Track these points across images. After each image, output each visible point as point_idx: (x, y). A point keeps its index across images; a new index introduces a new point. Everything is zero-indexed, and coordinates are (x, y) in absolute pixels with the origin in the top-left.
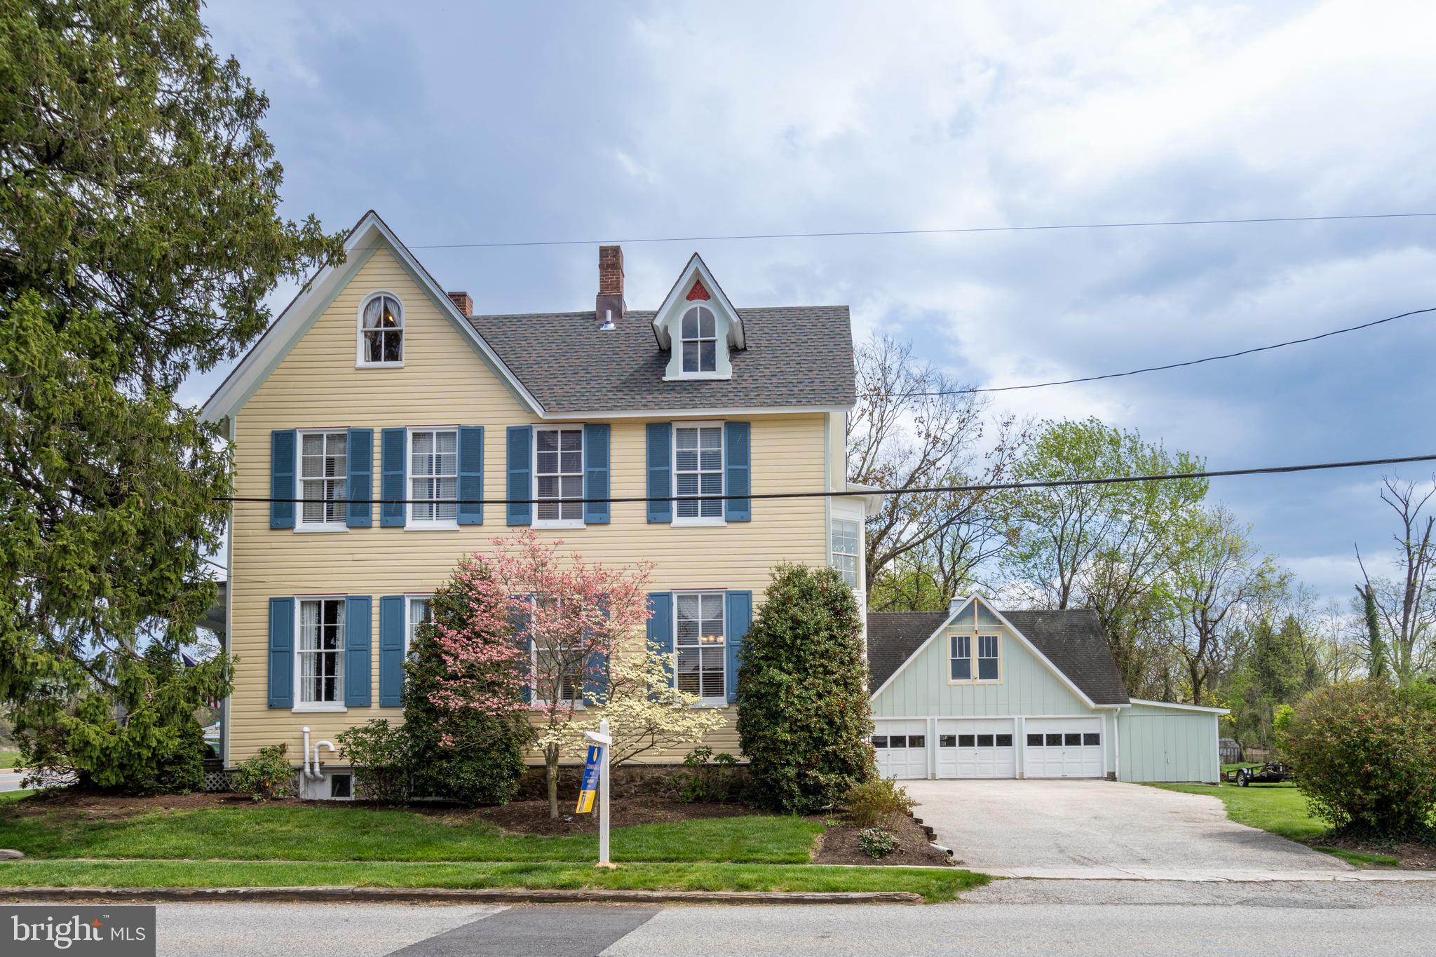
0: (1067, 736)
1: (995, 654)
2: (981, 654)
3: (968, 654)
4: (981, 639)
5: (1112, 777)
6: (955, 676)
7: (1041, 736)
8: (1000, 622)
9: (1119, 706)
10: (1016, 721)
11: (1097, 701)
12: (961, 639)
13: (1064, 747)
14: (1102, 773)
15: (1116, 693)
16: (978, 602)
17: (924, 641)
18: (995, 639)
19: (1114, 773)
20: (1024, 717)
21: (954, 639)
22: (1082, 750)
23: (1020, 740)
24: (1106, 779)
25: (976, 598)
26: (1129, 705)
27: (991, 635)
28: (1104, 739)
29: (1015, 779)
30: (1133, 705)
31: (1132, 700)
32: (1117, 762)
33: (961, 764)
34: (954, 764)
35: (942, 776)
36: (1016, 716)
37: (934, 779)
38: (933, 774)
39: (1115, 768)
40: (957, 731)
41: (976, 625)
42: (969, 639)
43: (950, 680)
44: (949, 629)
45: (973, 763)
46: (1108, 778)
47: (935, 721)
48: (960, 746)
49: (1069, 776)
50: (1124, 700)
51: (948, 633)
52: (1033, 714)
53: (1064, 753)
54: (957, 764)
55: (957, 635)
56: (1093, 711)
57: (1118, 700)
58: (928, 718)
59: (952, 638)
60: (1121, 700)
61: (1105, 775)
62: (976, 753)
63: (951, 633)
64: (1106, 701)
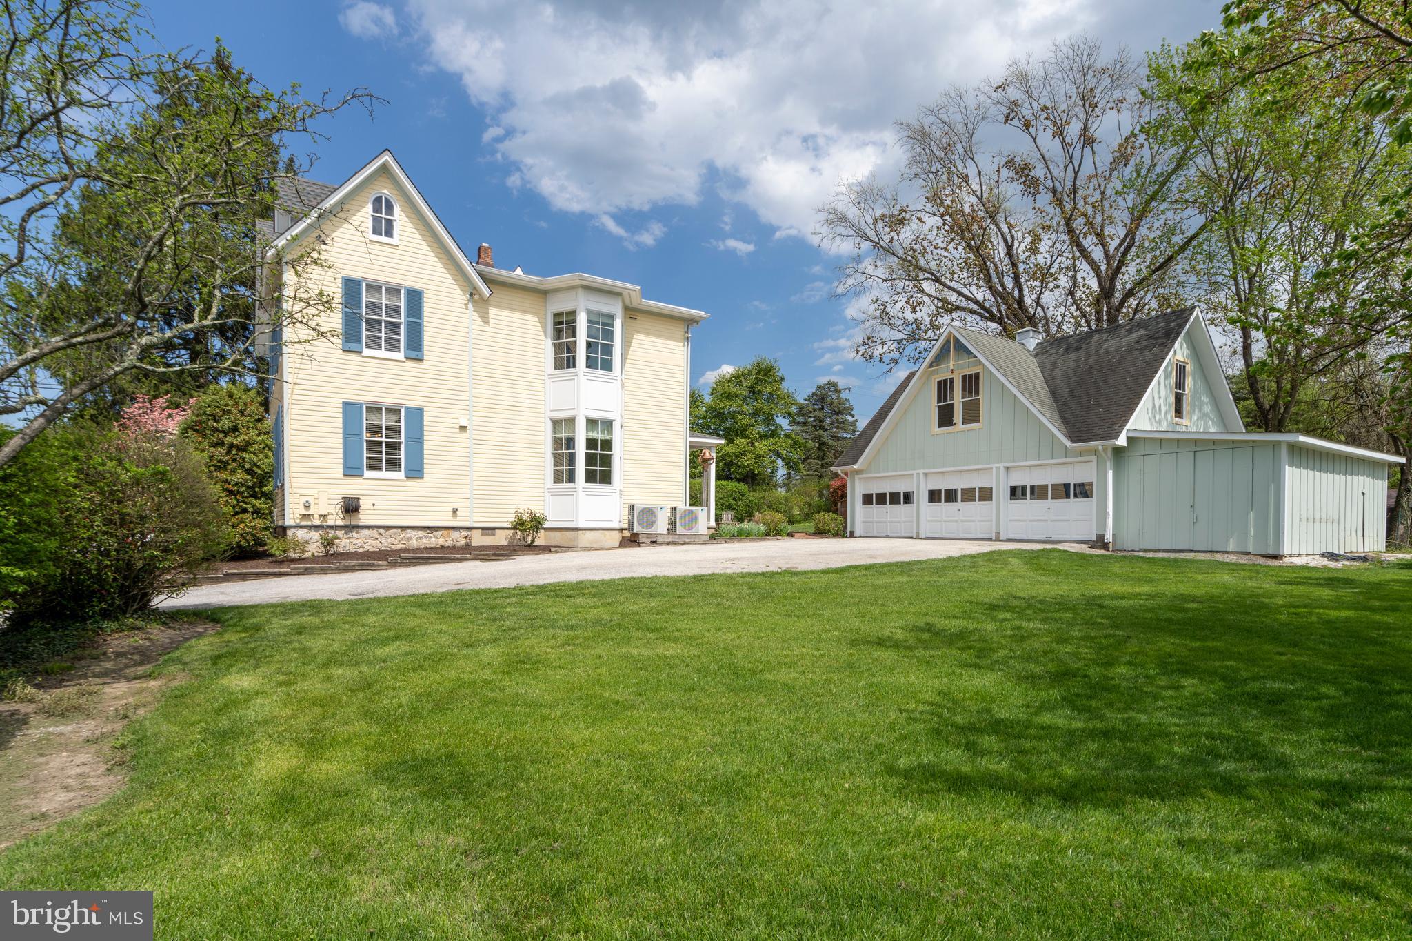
0: (1054, 486)
2: (964, 396)
3: (952, 398)
4: (963, 378)
5: (1103, 543)
6: (941, 424)
7: (1025, 488)
8: (975, 357)
9: (1099, 445)
10: (994, 470)
12: (944, 381)
13: (1050, 501)
14: (1092, 535)
15: (1113, 425)
16: (954, 337)
18: (976, 376)
19: (1104, 536)
20: (1002, 465)
21: (938, 384)
22: (1072, 504)
23: (1002, 493)
24: (1096, 545)
25: (950, 333)
27: (972, 372)
28: (1094, 490)
29: (991, 540)
32: (1109, 521)
33: (945, 521)
34: (940, 521)
35: (929, 535)
36: (994, 466)
37: (918, 538)
38: (918, 532)
39: (1105, 530)
40: (942, 485)
41: (952, 363)
42: (952, 380)
43: (937, 430)
44: (932, 373)
45: (956, 521)
46: (1097, 542)
47: (921, 476)
48: (945, 501)
49: (1054, 537)
50: (1113, 435)
51: (933, 377)
52: (1014, 461)
53: (1049, 509)
54: (943, 521)
55: (941, 378)
56: (1081, 454)
57: (1106, 435)
58: (915, 472)
59: (937, 382)
60: (1110, 435)
61: (1094, 539)
62: (959, 510)
63: (935, 376)
64: (1091, 437)
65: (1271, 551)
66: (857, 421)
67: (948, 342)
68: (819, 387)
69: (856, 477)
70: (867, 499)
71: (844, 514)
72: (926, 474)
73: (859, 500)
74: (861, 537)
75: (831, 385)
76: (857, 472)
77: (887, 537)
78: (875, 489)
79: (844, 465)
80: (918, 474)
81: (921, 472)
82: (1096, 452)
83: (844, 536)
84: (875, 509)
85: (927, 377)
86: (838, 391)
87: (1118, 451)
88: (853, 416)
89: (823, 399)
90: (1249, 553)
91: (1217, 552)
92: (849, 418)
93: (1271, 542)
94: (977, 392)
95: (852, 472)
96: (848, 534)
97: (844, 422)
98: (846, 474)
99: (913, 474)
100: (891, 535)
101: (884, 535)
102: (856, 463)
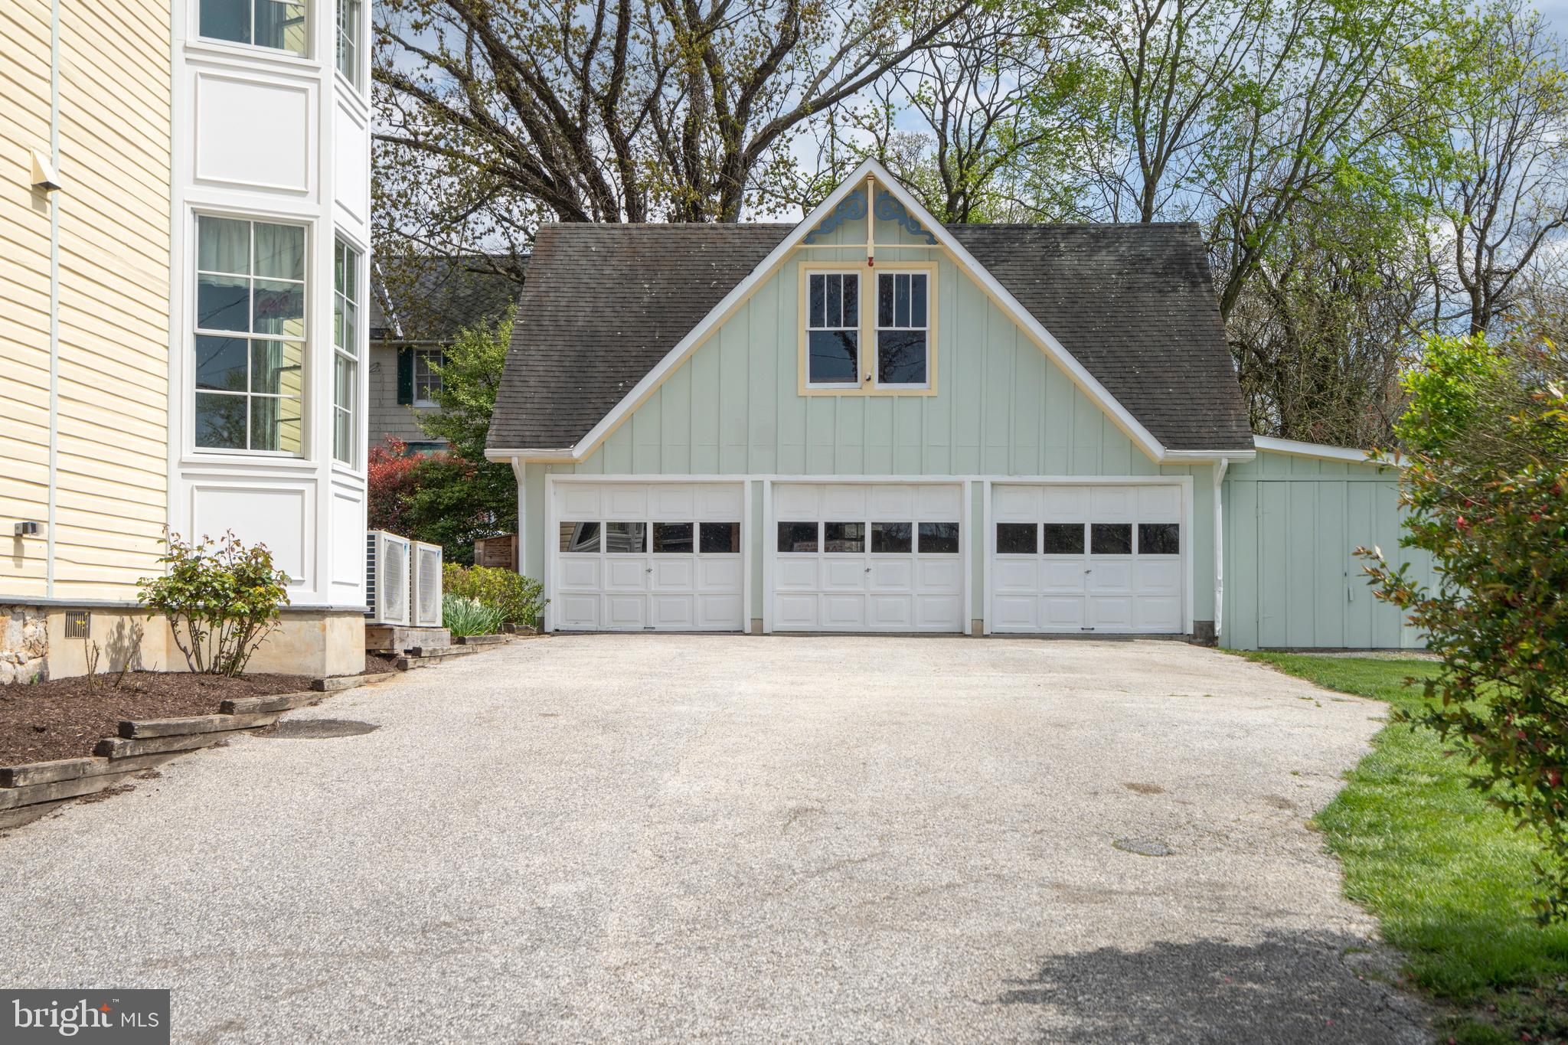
0: (1097, 529)
1: (921, 319)
2: (885, 320)
3: (851, 318)
4: (885, 281)
5: (1205, 636)
6: (819, 373)
7: (1032, 528)
8: (932, 239)
9: (1223, 457)
10: (968, 489)
11: (1171, 441)
12: (834, 279)
13: (1088, 557)
14: (1182, 626)
15: (1221, 422)
16: (878, 185)
17: (737, 281)
18: (920, 281)
19: (1211, 625)
20: (987, 480)
21: (816, 282)
22: (1136, 564)
23: (977, 539)
24: (1191, 640)
25: (870, 176)
26: (1250, 454)
27: (911, 270)
28: (1187, 540)
29: (961, 635)
30: (1263, 453)
31: (1260, 442)
32: (1220, 597)
33: (827, 594)
34: (810, 594)
35: (779, 626)
36: (968, 479)
37: (756, 632)
38: (757, 620)
39: (1213, 614)
40: (820, 512)
41: (867, 244)
42: (853, 281)
43: (806, 387)
45: (861, 595)
46: (1195, 636)
47: (766, 488)
48: (827, 550)
49: (1100, 629)
50: (1241, 440)
51: (802, 265)
52: (1016, 473)
53: (1088, 572)
54: (821, 595)
55: (826, 270)
56: (1163, 468)
57: (1226, 440)
58: (748, 479)
59: (812, 277)
60: (1232, 440)
61: (1190, 630)
62: (868, 570)
63: (810, 264)
64: (1195, 441)
67: (860, 191)
69: (550, 478)
70: (582, 536)
72: (778, 485)
73: (554, 537)
74: (557, 632)
76: (572, 465)
77: (649, 631)
78: (605, 511)
80: (758, 485)
81: (768, 478)
84: (607, 562)
87: (1233, 470)
94: (920, 317)
99: (742, 483)
100: (659, 627)
101: (640, 627)
102: (576, 443)
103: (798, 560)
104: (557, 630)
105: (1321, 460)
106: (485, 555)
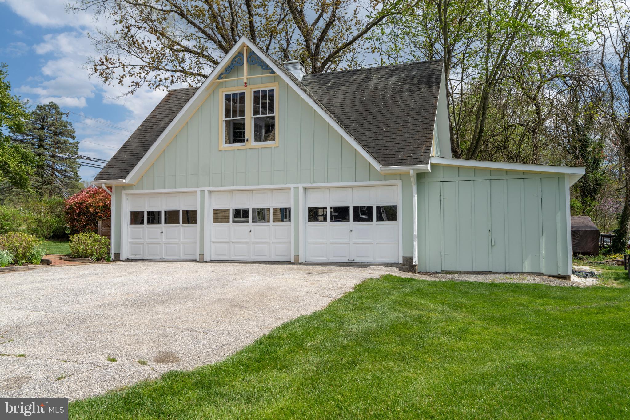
0: (355, 209)
2: (256, 112)
3: (242, 113)
4: (256, 94)
5: (409, 266)
7: (324, 210)
8: (273, 72)
9: (412, 169)
10: (292, 191)
11: (385, 162)
12: (235, 95)
13: (351, 224)
14: (397, 259)
15: (416, 151)
16: (249, 49)
18: (271, 93)
19: (412, 259)
20: (301, 186)
21: (227, 97)
22: (375, 227)
24: (402, 267)
25: (244, 45)
26: (428, 166)
27: (266, 88)
28: (401, 214)
29: (290, 263)
30: (443, 167)
32: (416, 244)
33: (233, 243)
34: (228, 243)
35: (214, 257)
36: (292, 186)
37: (202, 261)
38: (202, 255)
39: (413, 253)
40: (230, 204)
41: (245, 77)
42: (242, 96)
43: (224, 146)
44: (220, 85)
45: (247, 243)
46: (404, 265)
47: (206, 194)
48: (234, 222)
49: (358, 260)
50: (422, 160)
51: (221, 90)
52: (314, 182)
53: (351, 231)
54: (231, 243)
55: (231, 91)
56: (385, 177)
57: (415, 160)
58: (198, 190)
59: (226, 95)
60: (418, 160)
61: (401, 262)
62: (250, 231)
63: (224, 89)
64: (399, 161)
65: (561, 272)
66: (78, 143)
67: (240, 54)
68: (39, 107)
69: (123, 192)
70: (137, 218)
71: (107, 233)
72: (210, 192)
73: (126, 218)
74: (128, 260)
75: (52, 106)
76: (126, 187)
77: (162, 260)
78: (146, 207)
79: (108, 178)
80: (202, 192)
81: (206, 189)
82: (400, 176)
83: (108, 260)
84: (146, 229)
85: (214, 89)
86: (60, 113)
87: (420, 176)
88: (74, 138)
89: (43, 119)
90: (541, 274)
91: (513, 273)
92: (70, 140)
93: (560, 264)
94: (272, 109)
95: (117, 187)
96: (112, 256)
97: (65, 143)
98: (110, 188)
99: (196, 192)
100: (166, 258)
101: (158, 258)
102: (126, 177)
103: (222, 227)
104: (128, 259)
105: (475, 169)
106: (102, 226)
